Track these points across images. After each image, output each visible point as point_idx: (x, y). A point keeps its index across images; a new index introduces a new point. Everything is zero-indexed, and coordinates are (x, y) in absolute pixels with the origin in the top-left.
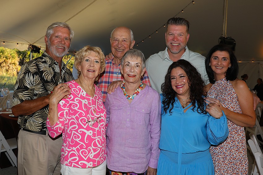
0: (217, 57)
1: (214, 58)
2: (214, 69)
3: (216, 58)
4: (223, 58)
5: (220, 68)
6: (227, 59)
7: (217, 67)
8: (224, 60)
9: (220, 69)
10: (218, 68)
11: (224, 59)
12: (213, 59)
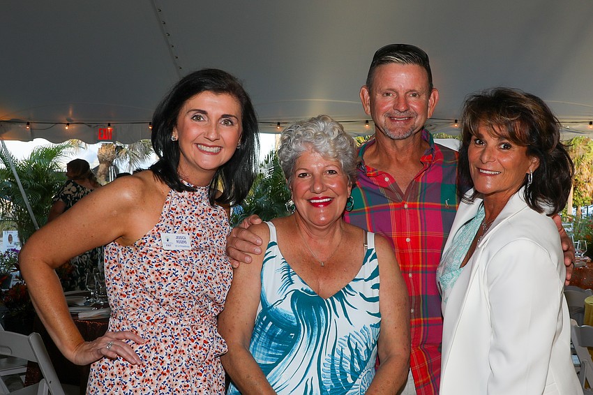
0: (204, 112)
1: (192, 113)
2: (192, 153)
3: (200, 115)
4: (223, 116)
5: (212, 150)
6: (233, 119)
7: (204, 148)
8: (226, 123)
9: (212, 153)
10: (208, 149)
11: (226, 118)
12: (188, 119)
